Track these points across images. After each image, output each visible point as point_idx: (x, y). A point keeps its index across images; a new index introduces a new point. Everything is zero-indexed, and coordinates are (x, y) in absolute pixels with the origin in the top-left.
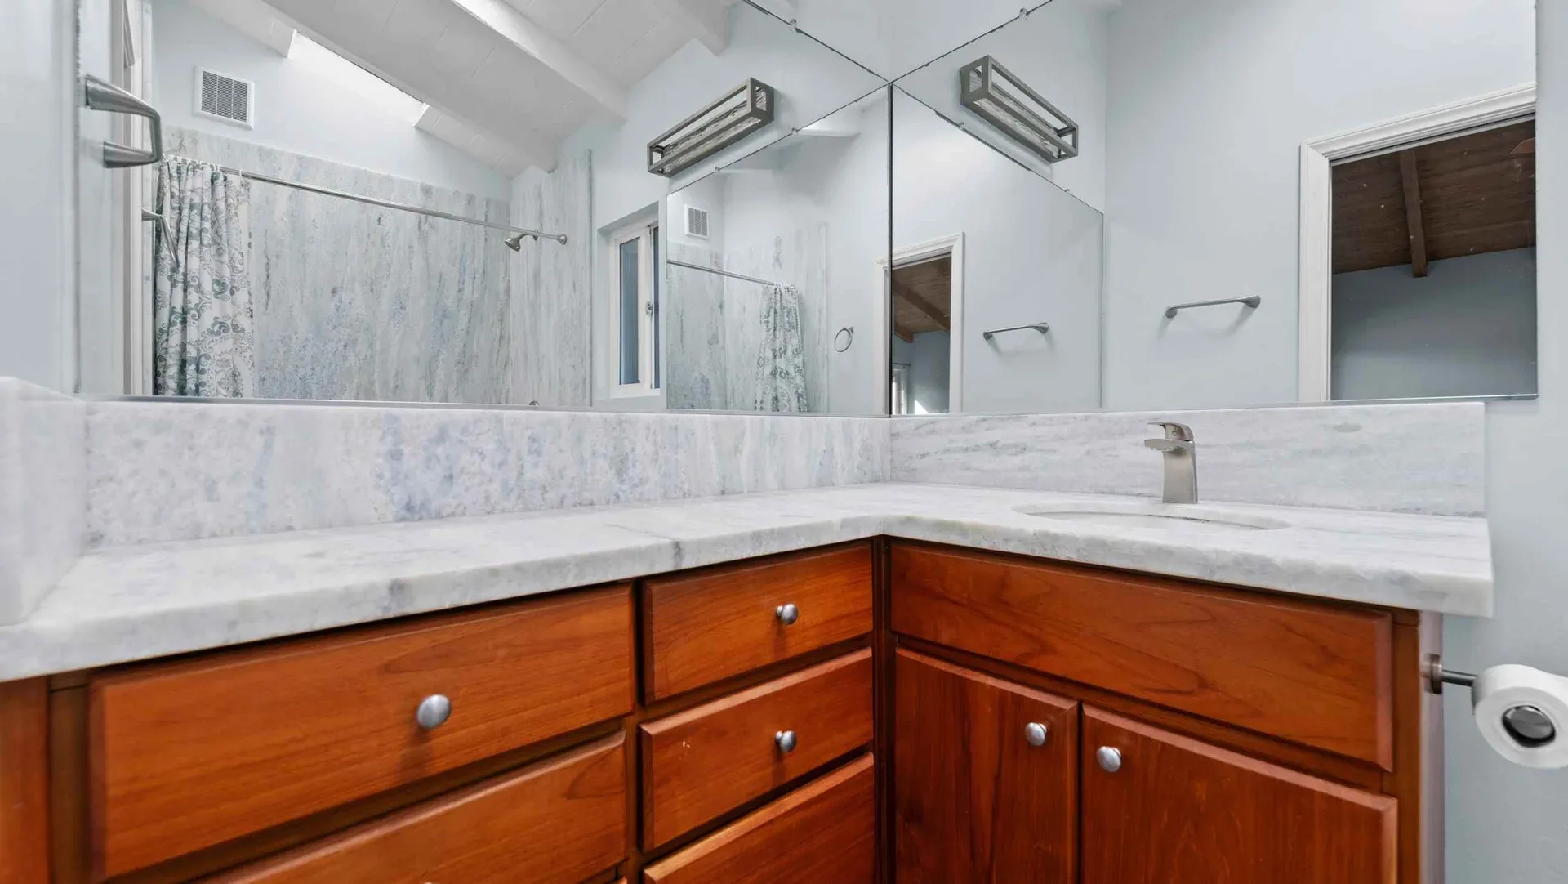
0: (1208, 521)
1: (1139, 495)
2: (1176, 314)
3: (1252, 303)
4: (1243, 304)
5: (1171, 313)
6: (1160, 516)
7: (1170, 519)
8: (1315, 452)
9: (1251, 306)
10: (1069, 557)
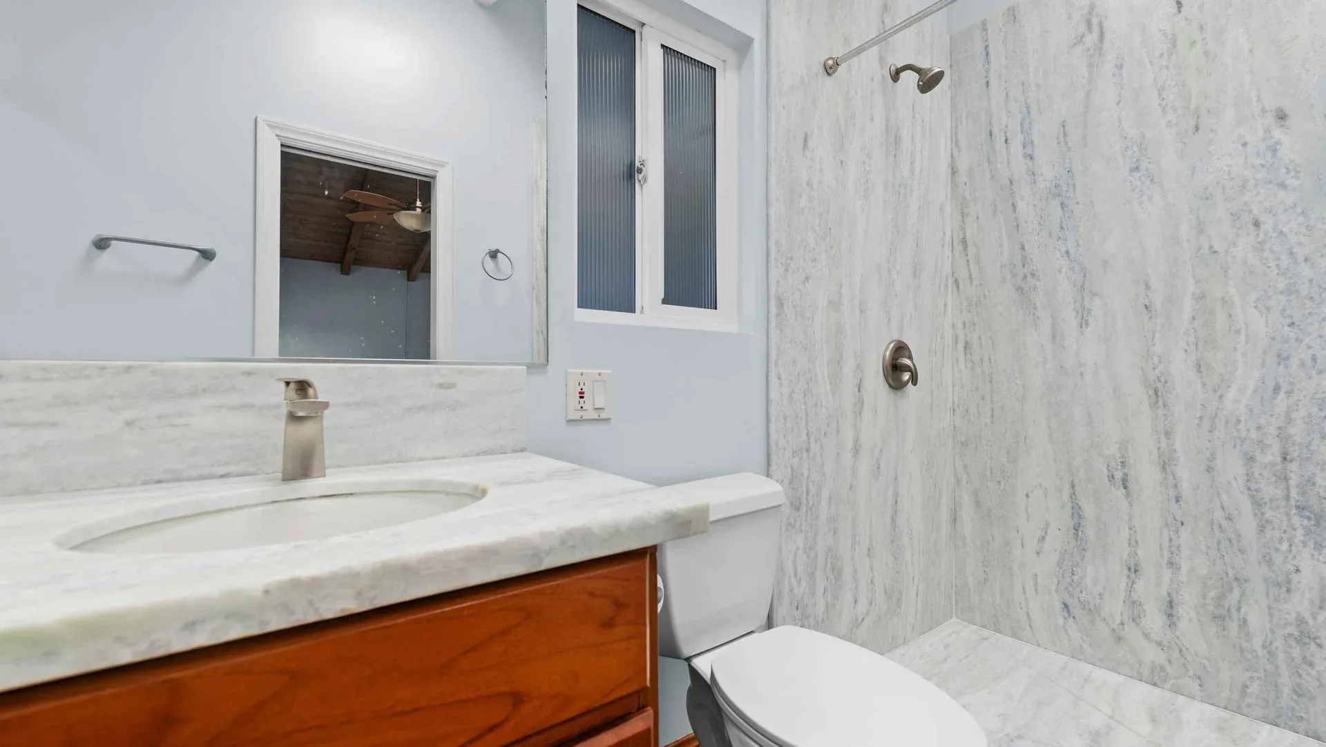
0: (351, 494)
1: (222, 476)
2: (109, 246)
3: (207, 255)
4: (197, 253)
5: (101, 244)
6: (288, 500)
7: (303, 502)
8: (422, 408)
9: (207, 258)
10: (343, 610)
